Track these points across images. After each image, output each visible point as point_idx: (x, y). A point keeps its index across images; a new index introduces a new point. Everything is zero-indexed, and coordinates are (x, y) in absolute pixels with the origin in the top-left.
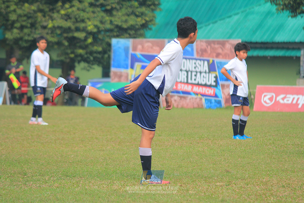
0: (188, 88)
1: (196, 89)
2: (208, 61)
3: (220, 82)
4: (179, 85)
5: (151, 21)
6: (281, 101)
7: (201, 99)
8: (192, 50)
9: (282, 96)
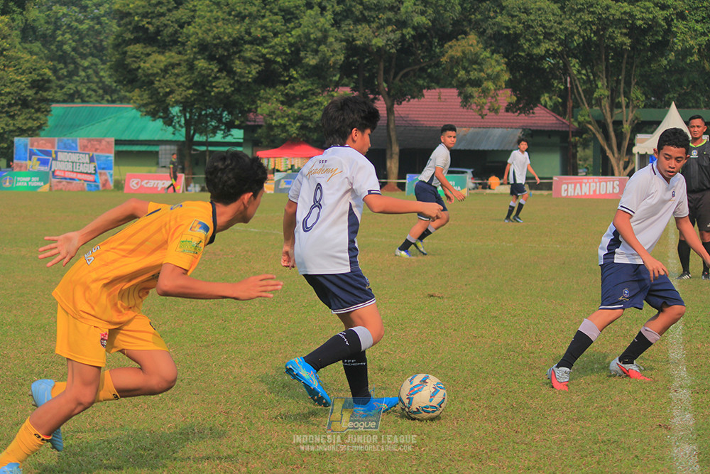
0: (73, 175)
1: (80, 176)
2: (89, 154)
3: (99, 171)
4: (67, 173)
5: (45, 123)
6: (146, 186)
7: (83, 184)
8: (77, 146)
9: (146, 181)
